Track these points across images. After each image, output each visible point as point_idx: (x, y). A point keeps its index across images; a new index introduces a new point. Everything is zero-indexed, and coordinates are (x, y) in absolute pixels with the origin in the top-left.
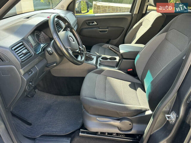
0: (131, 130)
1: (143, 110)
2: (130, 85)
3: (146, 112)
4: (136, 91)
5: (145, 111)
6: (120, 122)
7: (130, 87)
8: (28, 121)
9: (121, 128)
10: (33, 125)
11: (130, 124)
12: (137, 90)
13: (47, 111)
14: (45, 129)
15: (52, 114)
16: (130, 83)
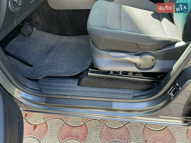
0: (153, 67)
1: (172, 41)
2: (152, 15)
3: (177, 44)
4: (161, 21)
5: (174, 43)
6: (140, 57)
7: (153, 17)
8: (29, 63)
9: (140, 66)
10: (34, 66)
11: (153, 60)
12: (163, 21)
13: (49, 52)
14: (48, 70)
15: (55, 55)
16: (153, 13)
